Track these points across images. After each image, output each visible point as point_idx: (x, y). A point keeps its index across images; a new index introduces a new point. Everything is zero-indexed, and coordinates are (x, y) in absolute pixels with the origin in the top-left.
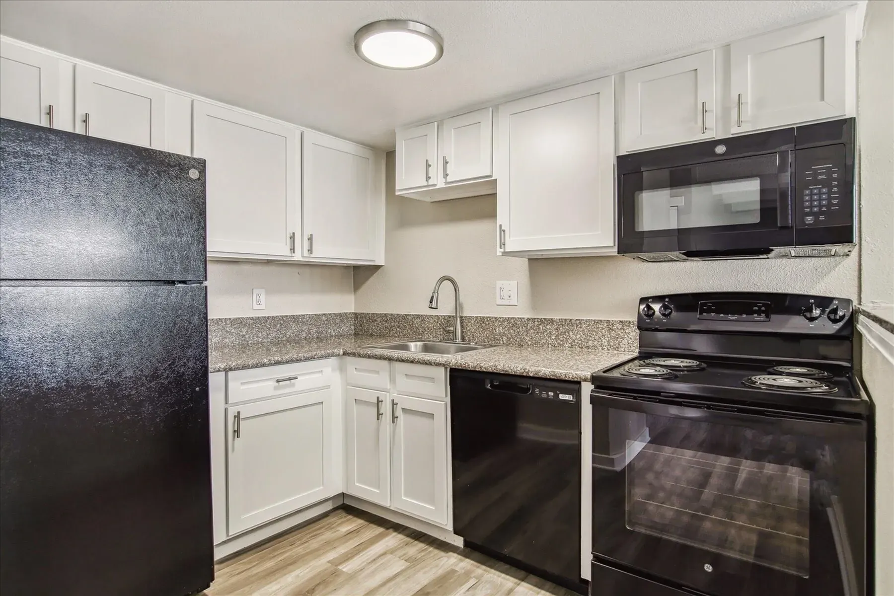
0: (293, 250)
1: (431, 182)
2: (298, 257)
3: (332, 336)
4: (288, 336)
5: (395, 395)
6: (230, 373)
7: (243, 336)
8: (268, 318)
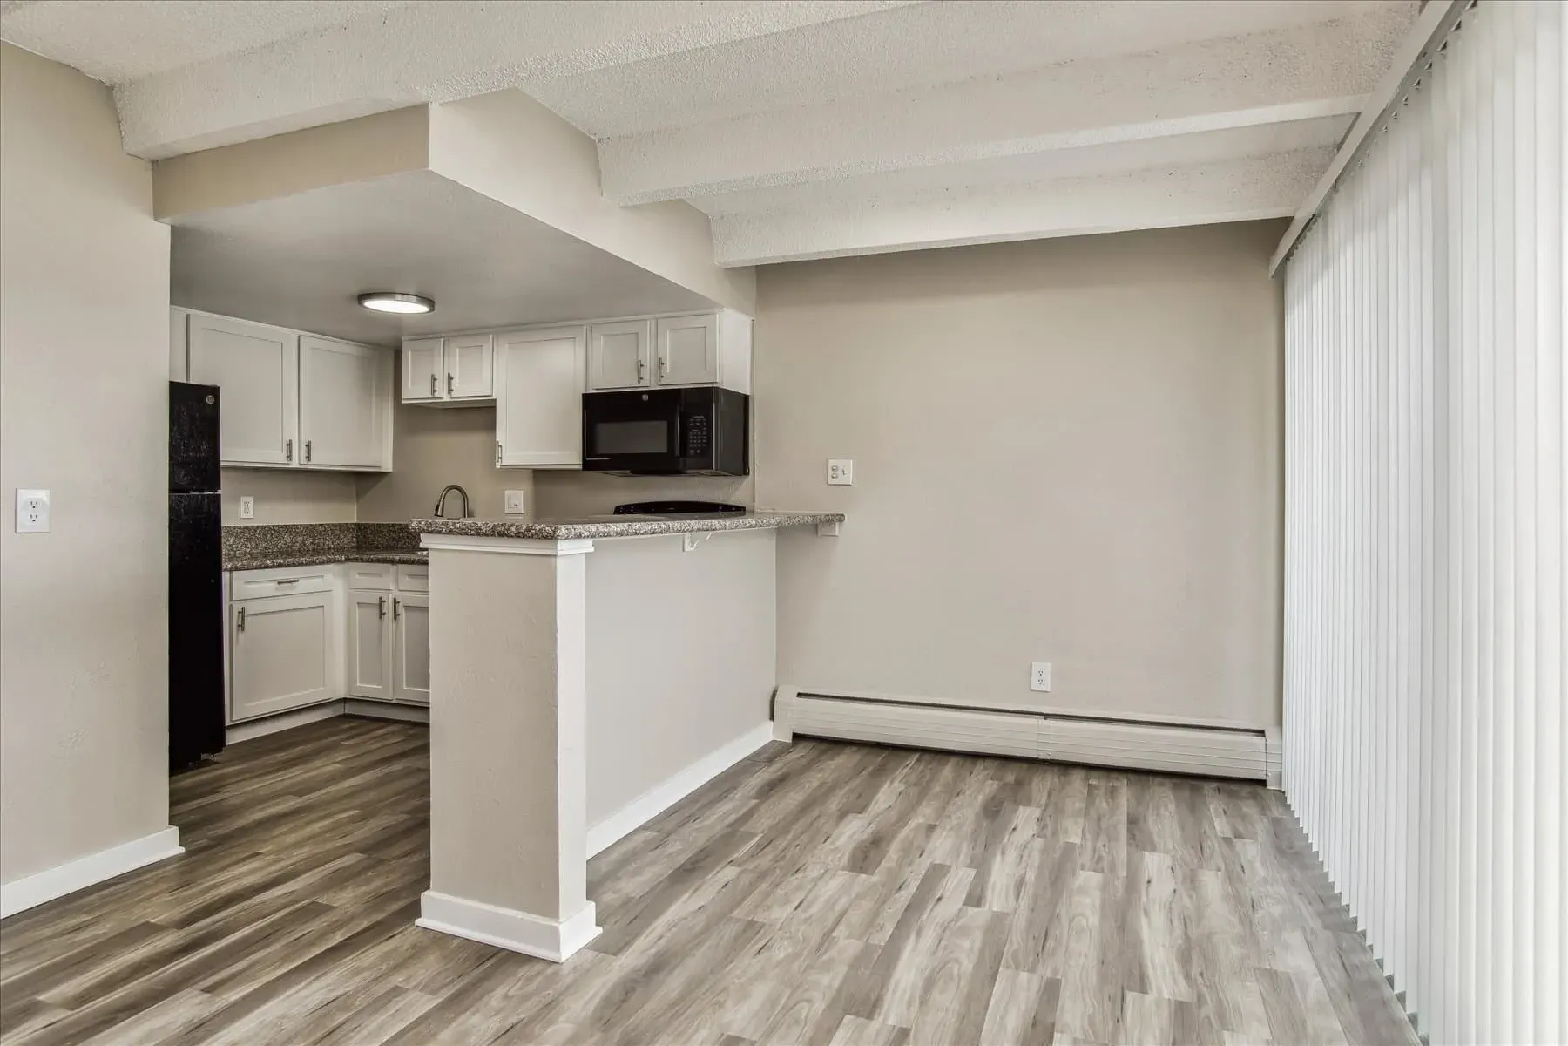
0: (289, 457)
1: (437, 395)
2: (295, 464)
3: (330, 549)
4: (279, 547)
5: (396, 593)
6: (235, 573)
7: (230, 546)
8: (258, 527)
